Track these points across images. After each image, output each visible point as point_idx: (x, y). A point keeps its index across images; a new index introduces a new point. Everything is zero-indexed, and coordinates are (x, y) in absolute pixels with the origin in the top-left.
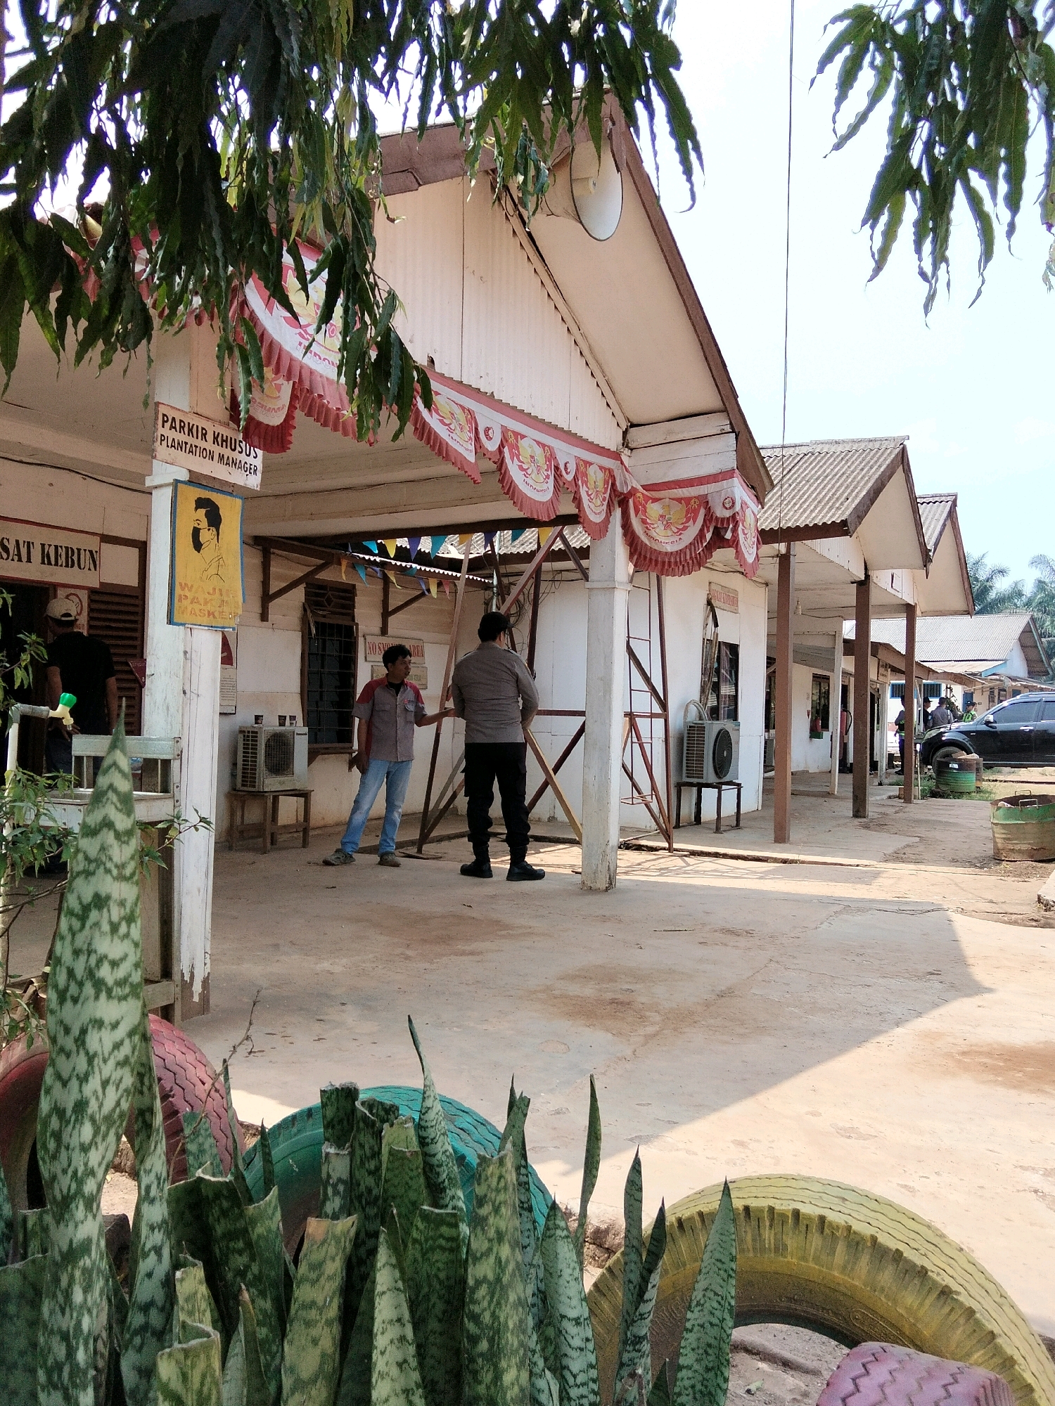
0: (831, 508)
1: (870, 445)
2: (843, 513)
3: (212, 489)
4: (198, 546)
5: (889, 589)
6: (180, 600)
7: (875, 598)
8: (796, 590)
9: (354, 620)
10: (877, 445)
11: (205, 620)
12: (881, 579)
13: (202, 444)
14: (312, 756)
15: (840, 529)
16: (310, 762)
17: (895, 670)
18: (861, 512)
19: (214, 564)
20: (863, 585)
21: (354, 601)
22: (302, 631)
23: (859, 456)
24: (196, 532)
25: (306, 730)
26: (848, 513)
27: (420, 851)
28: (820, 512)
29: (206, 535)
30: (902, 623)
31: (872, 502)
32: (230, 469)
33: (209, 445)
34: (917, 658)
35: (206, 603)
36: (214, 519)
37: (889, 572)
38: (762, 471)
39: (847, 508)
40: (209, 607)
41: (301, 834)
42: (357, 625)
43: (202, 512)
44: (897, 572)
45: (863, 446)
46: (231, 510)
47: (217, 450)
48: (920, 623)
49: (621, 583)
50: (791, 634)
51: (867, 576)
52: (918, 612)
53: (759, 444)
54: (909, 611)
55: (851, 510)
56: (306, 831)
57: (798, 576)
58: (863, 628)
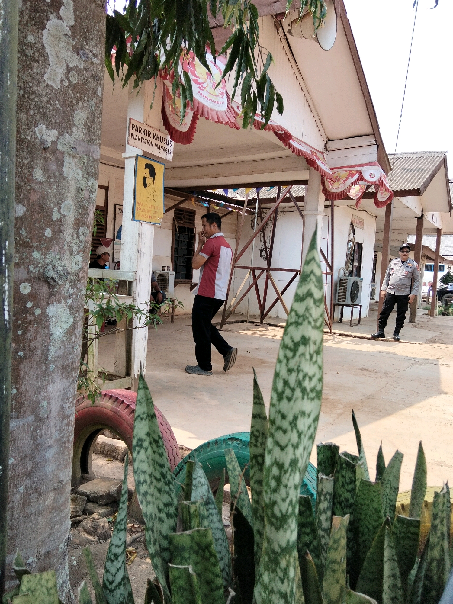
0: (412, 183)
1: (430, 155)
2: (418, 185)
3: (152, 160)
4: (145, 185)
5: (431, 222)
6: (137, 210)
7: (425, 225)
8: (394, 220)
9: (194, 226)
10: (433, 155)
11: (148, 220)
12: (428, 216)
13: (149, 139)
14: (176, 284)
15: (416, 192)
16: (175, 286)
17: (429, 258)
18: (426, 185)
19: (152, 194)
20: (420, 219)
21: (194, 217)
22: (172, 230)
23: (424, 160)
24: (145, 179)
25: (174, 273)
26: (420, 185)
27: (221, 327)
28: (408, 184)
29: (149, 181)
30: (434, 238)
31: (431, 180)
32: (160, 151)
33: (151, 139)
34: (441, 253)
35: (148, 212)
36: (153, 174)
37: (431, 214)
38: (387, 163)
39: (420, 183)
40: (149, 214)
41: (170, 318)
42: (196, 228)
43: (148, 170)
44: (435, 213)
45: (426, 155)
46: (159, 170)
47: (155, 142)
48: (443, 238)
49: (321, 212)
50: (390, 240)
51: (422, 215)
52: (442, 233)
53: (387, 152)
54: (438, 232)
55: (422, 183)
56: (172, 316)
57: (394, 214)
58: (419, 239)
